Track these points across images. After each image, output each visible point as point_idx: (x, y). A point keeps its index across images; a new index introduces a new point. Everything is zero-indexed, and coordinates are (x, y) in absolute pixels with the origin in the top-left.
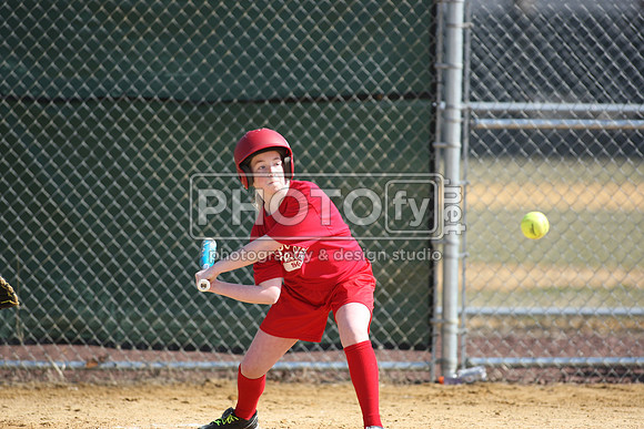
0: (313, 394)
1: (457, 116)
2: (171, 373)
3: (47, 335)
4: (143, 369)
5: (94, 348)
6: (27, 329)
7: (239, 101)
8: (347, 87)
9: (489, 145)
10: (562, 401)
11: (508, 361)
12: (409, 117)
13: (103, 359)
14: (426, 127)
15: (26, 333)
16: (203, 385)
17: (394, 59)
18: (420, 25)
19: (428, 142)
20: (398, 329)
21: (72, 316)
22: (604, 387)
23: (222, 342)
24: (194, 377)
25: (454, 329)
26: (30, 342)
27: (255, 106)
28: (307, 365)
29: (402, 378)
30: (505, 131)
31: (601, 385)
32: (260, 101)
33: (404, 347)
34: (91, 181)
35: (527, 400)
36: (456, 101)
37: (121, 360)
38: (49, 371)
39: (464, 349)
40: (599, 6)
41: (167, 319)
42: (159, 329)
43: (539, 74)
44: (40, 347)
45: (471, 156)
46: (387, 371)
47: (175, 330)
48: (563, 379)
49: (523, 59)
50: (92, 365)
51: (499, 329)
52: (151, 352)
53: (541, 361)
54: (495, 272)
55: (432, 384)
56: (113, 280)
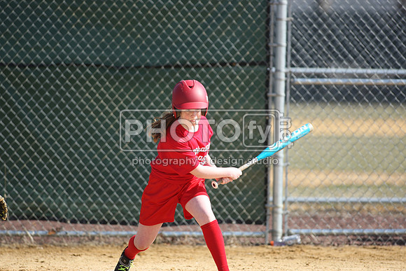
0: (191, 252)
1: (282, 76)
2: (102, 238)
3: (24, 215)
4: (84, 236)
5: (53, 223)
6: (11, 210)
7: (145, 67)
8: (213, 58)
9: (304, 95)
10: (348, 257)
11: (315, 231)
12: (252, 77)
13: (59, 230)
14: (263, 84)
15: (10, 213)
16: (122, 246)
17: (243, 41)
18: (259, 19)
19: (264, 93)
20: (245, 211)
21: (39, 202)
22: (375, 248)
23: (134, 219)
24: (116, 241)
25: (280, 211)
26: (13, 219)
27: (156, 70)
28: (187, 233)
29: (248, 242)
30: (313, 86)
31: (373, 246)
32: (158, 67)
33: (249, 222)
34: (51, 117)
35: (326, 256)
36: (282, 67)
37: (70, 230)
38: (25, 237)
39: (287, 224)
40: (372, 7)
41: (99, 204)
42: (94, 211)
43: (335, 50)
44: (19, 222)
45: (291, 102)
46: (238, 237)
47: (104, 211)
48: (349, 242)
49: (324, 41)
50: (52, 233)
51: (308, 211)
52: (89, 225)
53: (335, 231)
54: (306, 175)
55: (266, 246)
56: (65, 179)
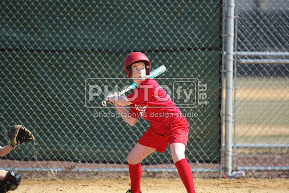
0: (167, 183)
1: (231, 58)
2: (103, 173)
3: (48, 157)
4: (91, 172)
5: (69, 162)
6: (39, 154)
8: (182, 45)
9: (246, 71)
10: (279, 186)
11: (255, 168)
12: (210, 58)
13: (73, 167)
14: (217, 63)
15: (38, 156)
16: (118, 179)
17: (203, 32)
18: (214, 17)
19: (218, 70)
20: (205, 154)
21: (59, 148)
24: (114, 175)
25: (230, 154)
26: (40, 160)
28: (164, 170)
29: (207, 176)
30: (253, 65)
32: (143, 51)
33: (208, 162)
34: (67, 87)
35: (263, 186)
36: (231, 51)
37: (81, 168)
38: (49, 173)
39: (235, 163)
41: (102, 149)
42: (98, 154)
43: (269, 39)
44: (44, 162)
45: (238, 76)
46: (200, 173)
47: (105, 154)
48: (279, 176)
49: (261, 32)
50: (68, 170)
51: (250, 154)
52: (94, 164)
53: (269, 168)
54: (249, 128)
55: (220, 179)
56: (77, 132)
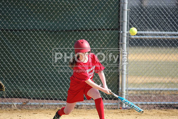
0: (85, 112)
1: (125, 35)
2: (46, 106)
3: (12, 96)
4: (39, 105)
5: (25, 99)
6: (6, 94)
7: (65, 31)
8: (95, 27)
9: (135, 43)
10: (154, 114)
11: (139, 103)
12: (112, 35)
13: (27, 102)
14: (117, 38)
16: (55, 109)
17: (108, 19)
18: (115, 10)
19: (117, 42)
21: (19, 90)
22: (166, 110)
23: (60, 98)
24: (53, 107)
25: (124, 94)
26: (7, 97)
27: (70, 32)
28: (84, 104)
29: (110, 107)
30: (139, 39)
31: (165, 110)
33: (111, 99)
34: (24, 53)
35: (145, 114)
36: (125, 31)
37: (32, 102)
38: (12, 105)
40: (165, 5)
41: (45, 91)
42: (43, 94)
43: (148, 23)
44: (10, 99)
45: (129, 46)
46: (106, 106)
47: (47, 94)
48: (154, 108)
49: (144, 19)
50: (24, 104)
51: (137, 94)
52: (41, 100)
53: (148, 103)
54: (136, 78)
55: (118, 109)
56: (30, 80)
